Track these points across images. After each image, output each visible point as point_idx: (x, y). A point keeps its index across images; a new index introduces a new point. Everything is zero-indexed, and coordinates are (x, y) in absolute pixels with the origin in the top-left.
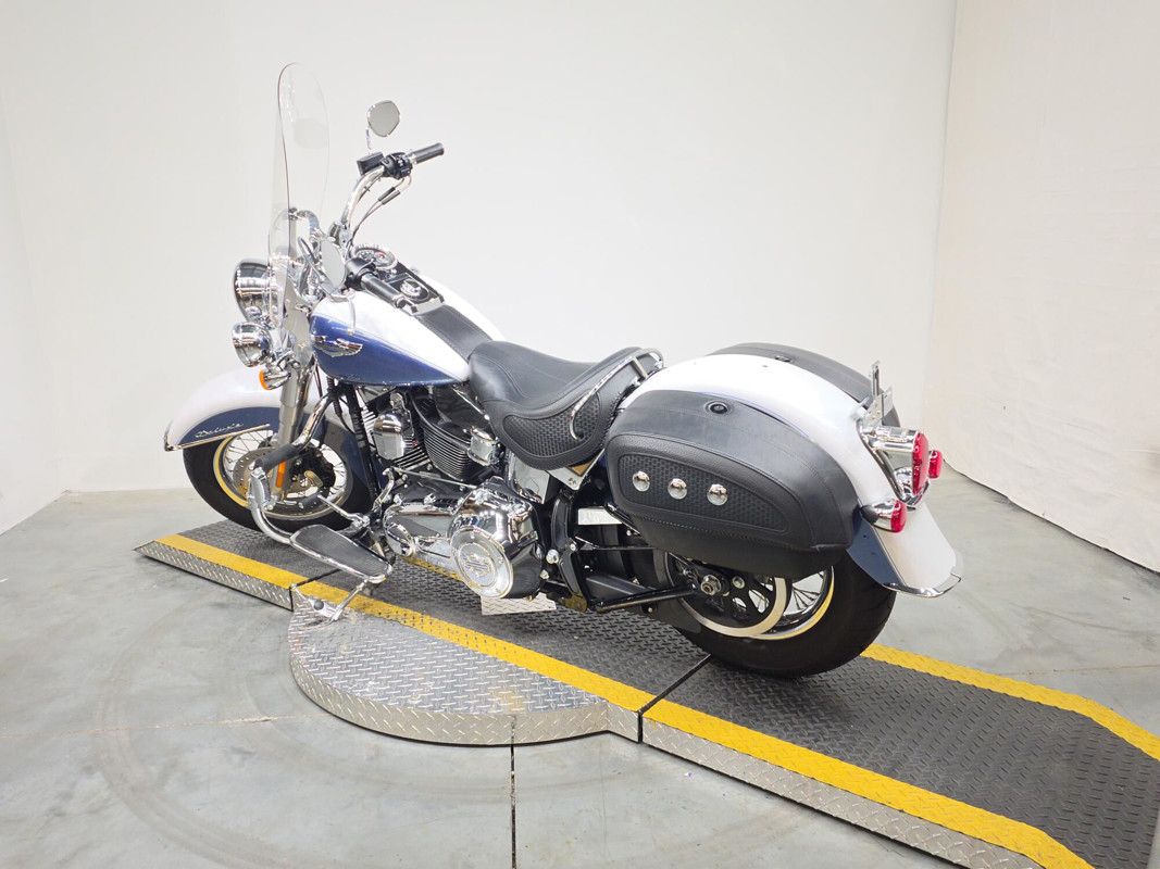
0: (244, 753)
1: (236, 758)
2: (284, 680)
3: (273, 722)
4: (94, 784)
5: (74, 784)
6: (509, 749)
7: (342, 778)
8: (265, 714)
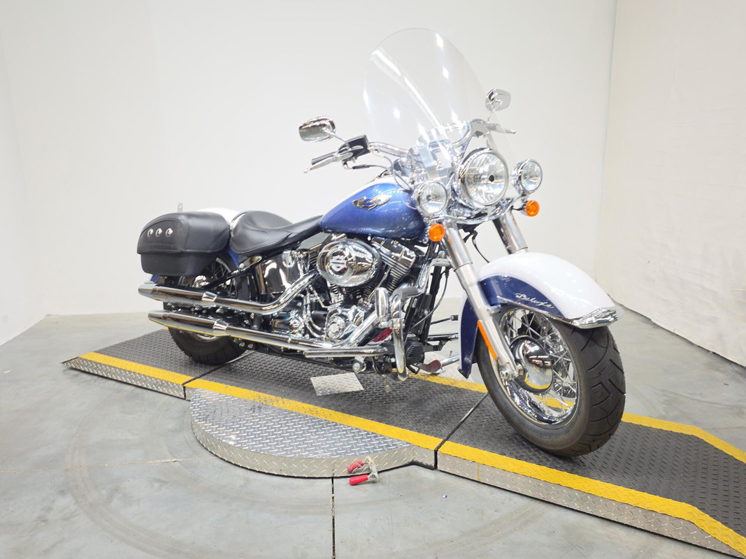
0: (162, 482)
1: (157, 485)
2: (188, 436)
3: (180, 462)
4: (65, 502)
5: (53, 501)
6: (331, 480)
7: (224, 498)
8: (174, 457)
